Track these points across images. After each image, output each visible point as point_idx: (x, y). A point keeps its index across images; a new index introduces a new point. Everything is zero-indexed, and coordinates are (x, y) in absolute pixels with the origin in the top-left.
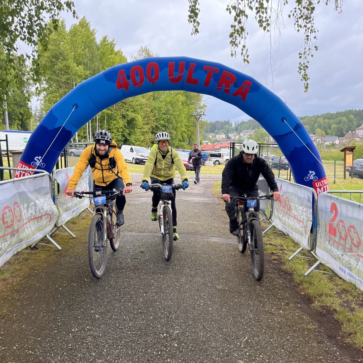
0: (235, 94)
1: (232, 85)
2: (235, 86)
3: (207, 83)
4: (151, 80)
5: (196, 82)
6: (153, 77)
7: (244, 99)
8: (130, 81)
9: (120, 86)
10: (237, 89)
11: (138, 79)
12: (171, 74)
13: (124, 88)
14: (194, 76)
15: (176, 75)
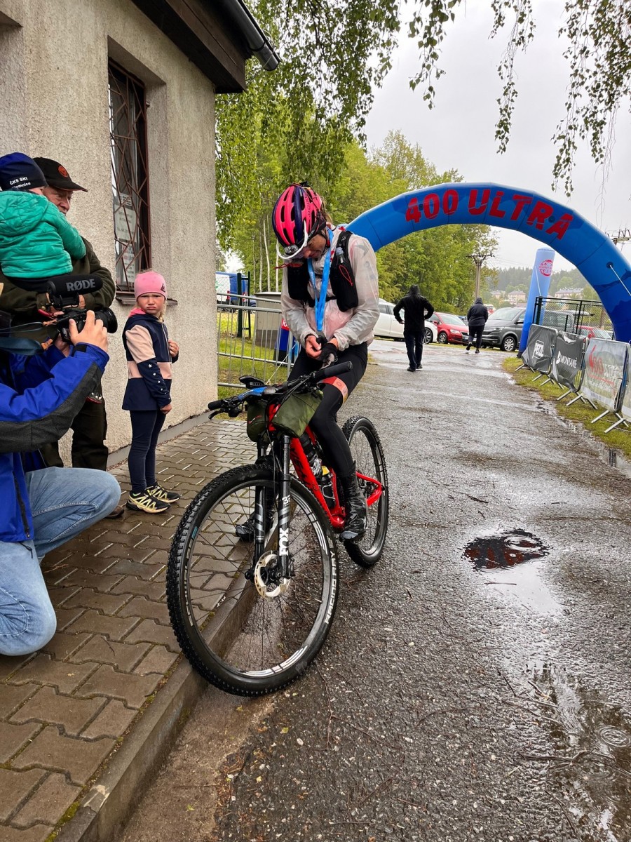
0: (550, 231)
1: (546, 220)
2: (551, 221)
3: (515, 216)
4: (446, 211)
5: (501, 214)
6: (450, 208)
7: (560, 237)
8: (422, 212)
9: (409, 217)
10: (552, 224)
11: (432, 209)
12: (472, 203)
13: (413, 220)
14: (500, 207)
15: (478, 205)
